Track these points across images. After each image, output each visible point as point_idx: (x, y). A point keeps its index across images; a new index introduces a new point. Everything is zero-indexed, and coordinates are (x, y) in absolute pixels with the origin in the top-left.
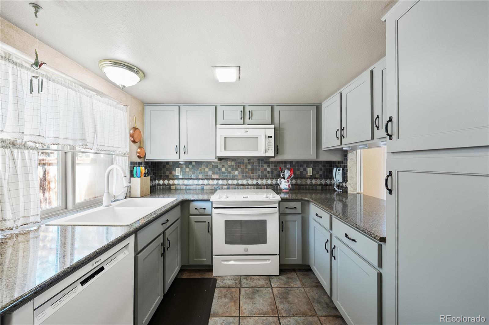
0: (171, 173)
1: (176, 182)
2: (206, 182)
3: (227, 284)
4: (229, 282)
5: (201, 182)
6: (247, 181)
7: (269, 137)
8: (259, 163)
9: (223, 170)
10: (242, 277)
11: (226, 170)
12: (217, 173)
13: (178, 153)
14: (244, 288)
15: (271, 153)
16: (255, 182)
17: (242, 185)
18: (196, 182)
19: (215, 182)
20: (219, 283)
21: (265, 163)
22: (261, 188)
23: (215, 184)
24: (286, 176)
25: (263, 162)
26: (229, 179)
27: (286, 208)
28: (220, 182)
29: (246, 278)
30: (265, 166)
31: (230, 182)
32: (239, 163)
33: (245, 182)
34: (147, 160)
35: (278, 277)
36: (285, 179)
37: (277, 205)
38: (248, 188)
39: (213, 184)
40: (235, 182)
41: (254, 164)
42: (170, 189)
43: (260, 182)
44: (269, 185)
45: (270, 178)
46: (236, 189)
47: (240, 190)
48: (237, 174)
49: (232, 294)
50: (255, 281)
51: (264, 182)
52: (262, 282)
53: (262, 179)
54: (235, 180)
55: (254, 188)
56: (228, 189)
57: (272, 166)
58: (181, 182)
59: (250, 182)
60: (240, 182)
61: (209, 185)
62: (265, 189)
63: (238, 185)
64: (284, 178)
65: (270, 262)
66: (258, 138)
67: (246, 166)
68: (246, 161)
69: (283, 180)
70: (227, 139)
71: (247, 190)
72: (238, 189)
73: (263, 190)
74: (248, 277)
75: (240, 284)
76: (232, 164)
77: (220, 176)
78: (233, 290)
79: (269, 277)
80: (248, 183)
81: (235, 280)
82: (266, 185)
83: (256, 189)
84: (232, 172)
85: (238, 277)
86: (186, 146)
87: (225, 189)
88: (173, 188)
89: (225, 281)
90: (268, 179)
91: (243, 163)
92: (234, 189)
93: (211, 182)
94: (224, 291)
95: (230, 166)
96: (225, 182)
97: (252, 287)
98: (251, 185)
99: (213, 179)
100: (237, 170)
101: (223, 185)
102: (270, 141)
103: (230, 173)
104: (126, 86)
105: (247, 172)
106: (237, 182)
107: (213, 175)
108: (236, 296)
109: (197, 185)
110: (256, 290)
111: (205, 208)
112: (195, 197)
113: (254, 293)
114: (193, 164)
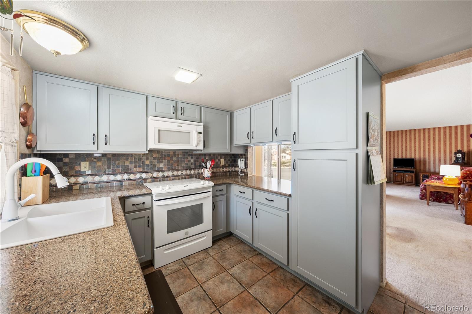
0: (72, 168)
1: (81, 180)
2: (126, 177)
3: (173, 270)
4: (174, 267)
5: (119, 177)
6: (173, 173)
7: (199, 133)
8: (184, 155)
9: (147, 162)
10: (183, 259)
11: (151, 162)
12: (140, 166)
13: (96, 143)
14: (190, 265)
15: (201, 147)
16: (180, 173)
17: (167, 177)
18: (112, 178)
19: (138, 176)
20: (164, 272)
21: (189, 155)
22: (185, 178)
23: (138, 178)
24: (209, 166)
25: (187, 154)
26: (154, 172)
27: (216, 191)
28: (144, 175)
29: (188, 258)
30: (189, 158)
31: (155, 175)
32: (165, 155)
33: (170, 173)
35: (212, 248)
36: (207, 169)
37: (211, 190)
38: (173, 180)
39: (135, 178)
40: (160, 174)
41: (179, 156)
42: (70, 189)
43: (184, 172)
44: (192, 175)
45: (194, 169)
46: (161, 181)
47: (165, 182)
48: (163, 166)
49: (183, 274)
50: (196, 257)
51: (188, 172)
52: (202, 256)
53: (186, 170)
54: (161, 172)
55: (179, 179)
56: (153, 181)
57: (195, 158)
58: (89, 179)
59: (175, 173)
60: (166, 174)
61: (130, 180)
62: (188, 178)
63: (163, 177)
64: (207, 168)
65: (205, 238)
66: (190, 133)
67: (172, 158)
68: (172, 153)
70: (160, 131)
71: (172, 181)
72: (164, 181)
73: (187, 180)
74: (189, 257)
75: (185, 264)
76: (157, 157)
77: (144, 169)
78: (182, 271)
79: (206, 250)
80: (173, 174)
81: (179, 264)
82: (190, 175)
83: (181, 179)
84: (157, 164)
85: (180, 260)
86: (108, 135)
87: (149, 182)
88: (75, 187)
89: (170, 268)
90: (191, 169)
91: (169, 155)
92: (160, 181)
93: (132, 176)
94: (175, 275)
95: (155, 159)
96: (149, 175)
97: (197, 262)
98: (176, 176)
99: (135, 173)
100: (162, 162)
101: (148, 178)
102: (200, 136)
103: (155, 165)
104: (62, 54)
105: (172, 164)
106: (162, 174)
107: (134, 168)
108: (188, 273)
109: (114, 181)
110: (201, 264)
111: (144, 203)
112: (131, 193)
113: (200, 265)
114: (108, 156)
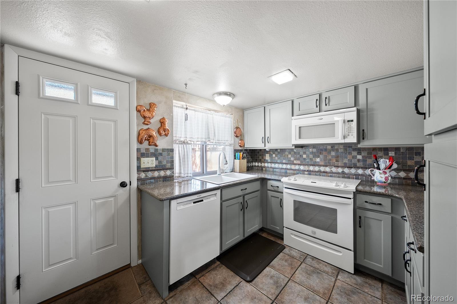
0: (263, 158)
1: (266, 165)
2: (289, 167)
3: (292, 254)
4: (294, 253)
5: (284, 166)
6: (331, 169)
7: (348, 121)
8: (345, 150)
9: (304, 156)
10: (308, 256)
11: (308, 156)
12: (298, 159)
13: (264, 142)
14: (306, 264)
15: (353, 139)
16: (340, 170)
17: (324, 172)
18: (280, 166)
19: (297, 167)
20: (286, 250)
21: (355, 150)
22: (349, 178)
23: (297, 169)
24: (382, 166)
25: (350, 148)
26: (311, 166)
27: (366, 202)
28: (302, 168)
29: (313, 259)
30: (354, 153)
31: (311, 168)
32: (321, 150)
33: (328, 169)
34: (246, 148)
35: (351, 275)
36: (380, 169)
37: (351, 196)
38: (331, 176)
39: (295, 169)
40: (317, 169)
41: (339, 151)
42: (262, 169)
43: (346, 170)
44: (359, 175)
45: (362, 168)
46: (317, 175)
47: (322, 177)
48: (319, 161)
49: (292, 263)
50: (321, 265)
51: (353, 171)
52: (328, 269)
53: (350, 167)
54: (317, 167)
55: (339, 177)
56: (310, 174)
57: (364, 154)
58: (269, 165)
59: (334, 170)
60: (322, 169)
61: (291, 169)
62: (354, 179)
63: (320, 171)
64: (378, 168)
65: (341, 254)
66: (334, 123)
67: (329, 153)
68: (329, 147)
69: (377, 172)
70: (302, 128)
71: (330, 178)
72: (320, 175)
73: (351, 180)
74: (315, 259)
75: (304, 260)
76: (314, 151)
77: (301, 162)
78: (295, 260)
79: (340, 270)
80: (331, 171)
81: (301, 255)
82: (355, 175)
83: (342, 178)
84: (313, 159)
85: (305, 254)
86: (269, 137)
87: (306, 174)
88: (264, 169)
89: (292, 252)
90: (359, 168)
91: (326, 150)
92: (316, 175)
93: (293, 167)
94: (287, 257)
95: (312, 153)
96: (306, 168)
97: (315, 268)
98: (335, 173)
99: (295, 164)
100: (319, 157)
101: (305, 171)
102: (350, 125)
103: (311, 159)
105: (330, 160)
106: (319, 169)
107: (294, 161)
108: (296, 265)
109: (282, 169)
110: (316, 271)
113: (313, 272)
114: (279, 151)
